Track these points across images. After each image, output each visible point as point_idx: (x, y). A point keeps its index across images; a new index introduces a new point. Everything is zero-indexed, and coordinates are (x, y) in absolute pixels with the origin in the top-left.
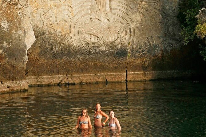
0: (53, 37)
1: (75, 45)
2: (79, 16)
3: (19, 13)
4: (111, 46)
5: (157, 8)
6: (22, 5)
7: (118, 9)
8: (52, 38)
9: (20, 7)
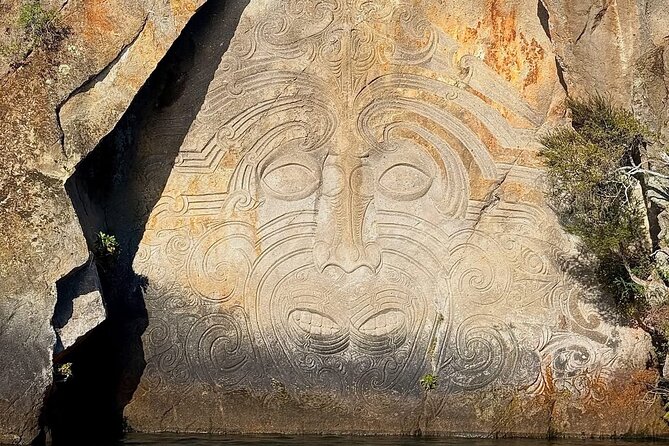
0: (193, 316)
1: (260, 343)
2: (279, 253)
3: (34, 240)
4: (373, 350)
5: (531, 235)
6: (45, 217)
7: (402, 238)
8: (191, 319)
9: (38, 222)
